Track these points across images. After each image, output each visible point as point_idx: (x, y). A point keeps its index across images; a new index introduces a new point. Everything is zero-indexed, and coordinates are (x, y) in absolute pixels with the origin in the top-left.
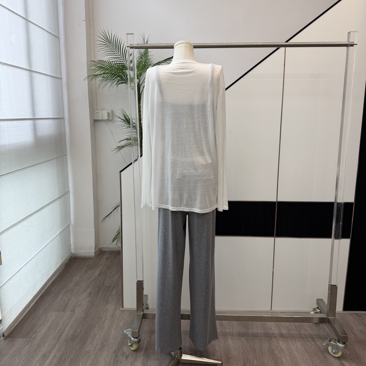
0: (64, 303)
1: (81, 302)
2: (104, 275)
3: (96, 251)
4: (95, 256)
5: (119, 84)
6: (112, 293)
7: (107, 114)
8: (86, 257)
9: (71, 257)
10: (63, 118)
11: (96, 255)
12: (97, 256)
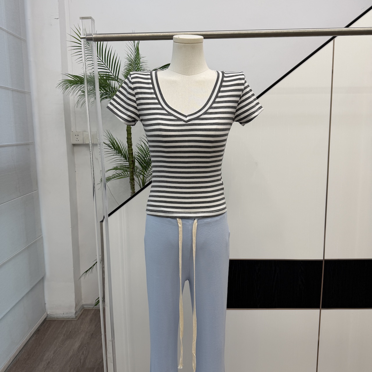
3: (77, 311)
5: (103, 98)
8: (64, 318)
9: (45, 319)
10: (33, 144)
11: (76, 316)
12: (77, 318)
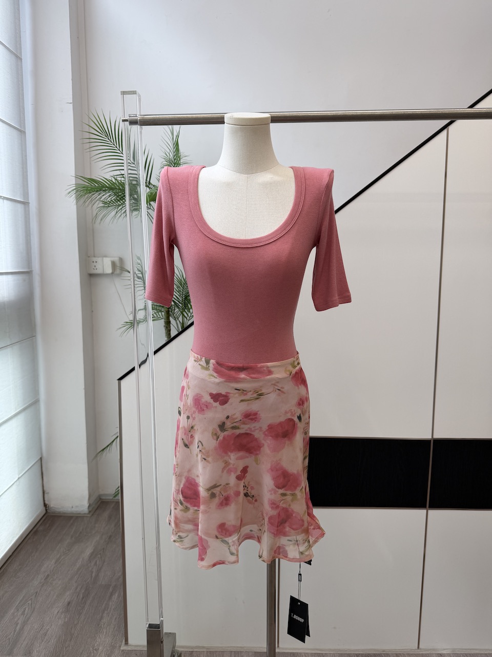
0: (15, 631)
1: (47, 628)
2: (99, 556)
3: (91, 503)
4: (90, 512)
6: (111, 603)
7: (110, 263)
8: (73, 513)
10: (30, 273)
11: (90, 509)
